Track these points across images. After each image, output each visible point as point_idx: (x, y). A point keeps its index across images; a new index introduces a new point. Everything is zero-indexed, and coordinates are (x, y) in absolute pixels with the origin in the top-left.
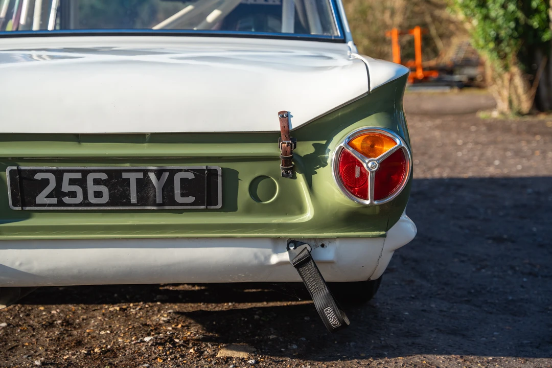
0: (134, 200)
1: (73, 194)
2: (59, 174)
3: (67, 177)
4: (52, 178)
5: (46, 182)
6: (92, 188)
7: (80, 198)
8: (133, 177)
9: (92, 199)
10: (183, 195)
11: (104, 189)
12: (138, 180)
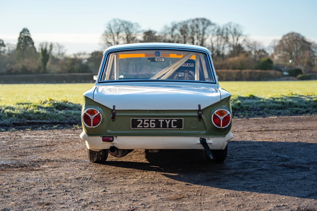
0: (161, 126)
1: (146, 125)
2: (143, 120)
3: (145, 121)
4: (142, 121)
5: (140, 122)
6: (151, 123)
7: (148, 126)
8: (161, 121)
9: (151, 126)
10: (174, 126)
11: (154, 124)
12: (162, 121)
